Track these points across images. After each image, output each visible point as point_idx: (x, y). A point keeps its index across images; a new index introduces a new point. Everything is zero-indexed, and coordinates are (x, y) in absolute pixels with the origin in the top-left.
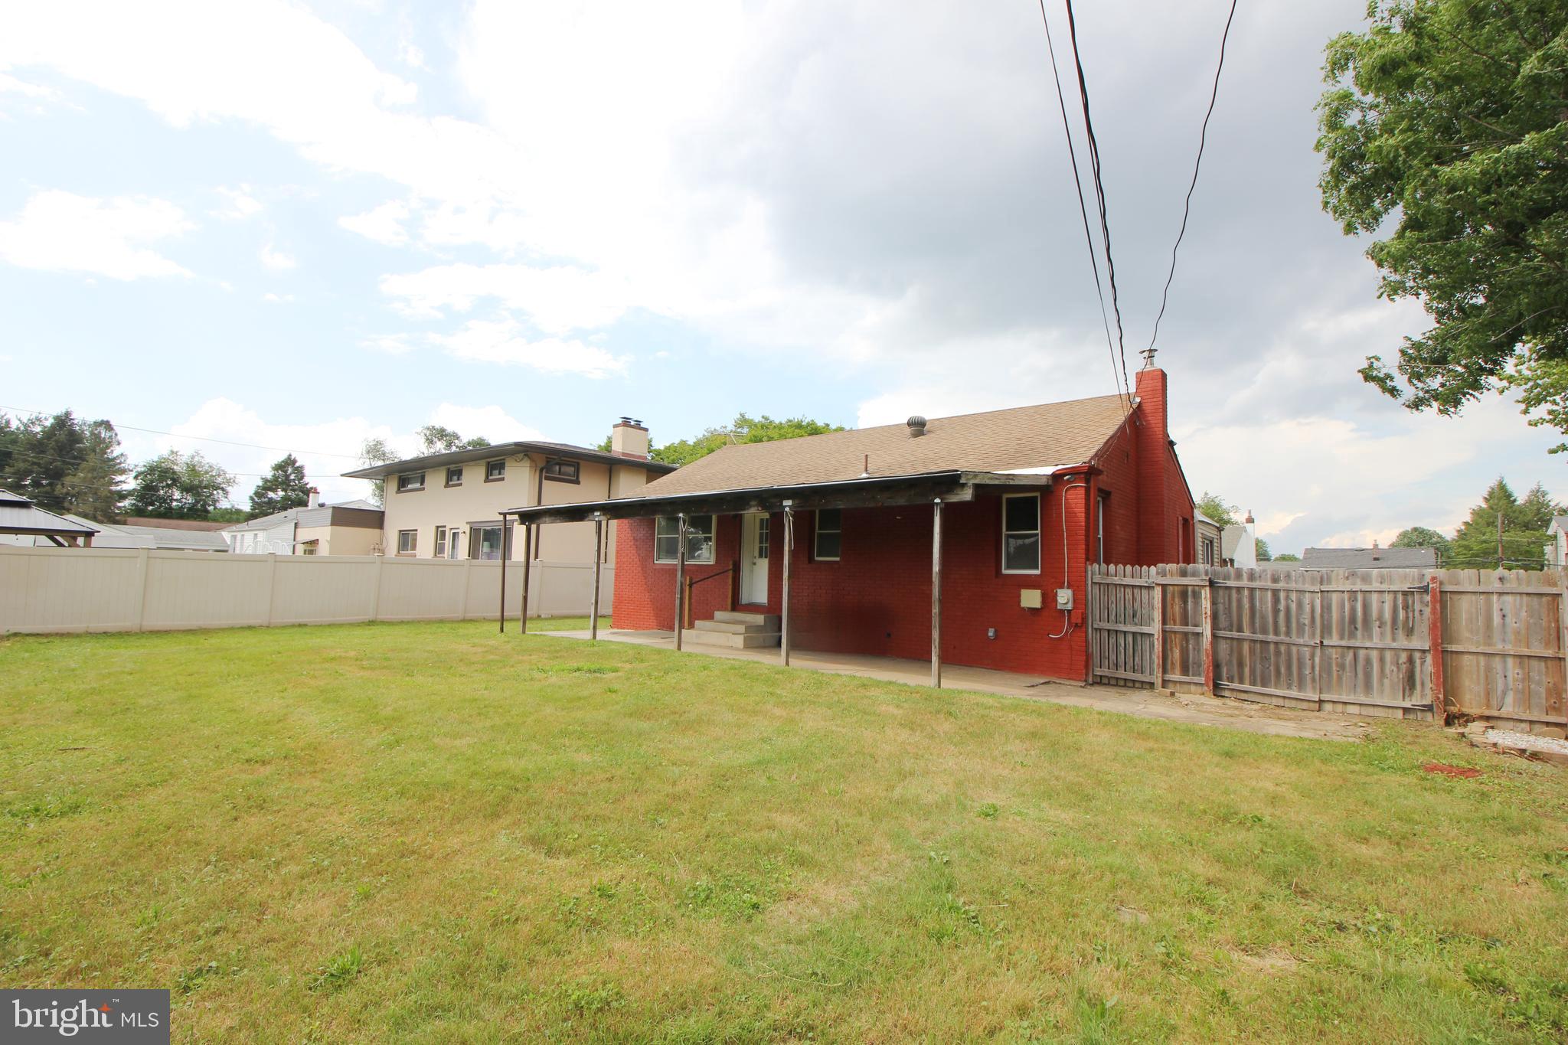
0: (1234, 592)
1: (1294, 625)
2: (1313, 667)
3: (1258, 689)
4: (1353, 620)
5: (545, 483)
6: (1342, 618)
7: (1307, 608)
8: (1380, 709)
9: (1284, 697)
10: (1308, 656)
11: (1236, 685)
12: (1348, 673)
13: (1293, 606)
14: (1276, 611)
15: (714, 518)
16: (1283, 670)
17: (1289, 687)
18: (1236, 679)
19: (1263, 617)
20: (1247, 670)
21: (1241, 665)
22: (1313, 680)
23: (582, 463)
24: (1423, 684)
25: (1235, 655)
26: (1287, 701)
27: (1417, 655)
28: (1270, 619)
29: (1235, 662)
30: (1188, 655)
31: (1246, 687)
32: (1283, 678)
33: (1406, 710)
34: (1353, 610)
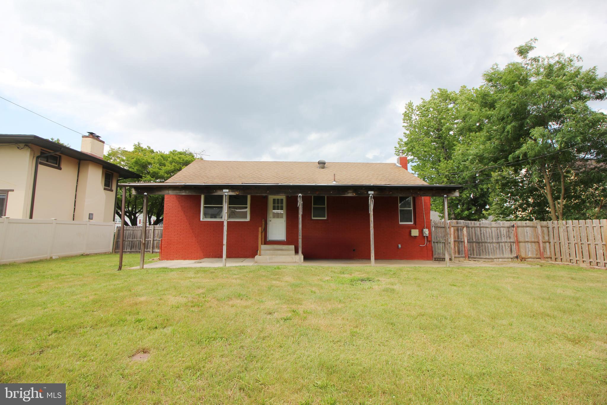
0: (470, 228)
1: (485, 238)
2: (491, 249)
3: (478, 257)
4: (498, 235)
5: (40, 167)
6: (495, 235)
7: (488, 232)
8: (506, 259)
9: (485, 258)
10: (490, 246)
11: (472, 256)
12: (498, 250)
13: (485, 232)
14: (481, 234)
15: (249, 197)
16: (484, 251)
17: (486, 255)
18: (472, 255)
19: (478, 236)
20: (475, 252)
21: (473, 250)
22: (492, 253)
23: (63, 157)
24: (514, 251)
25: (472, 247)
26: (486, 259)
27: (512, 244)
28: (480, 236)
29: (472, 250)
30: (459, 248)
31: (475, 256)
32: (484, 253)
33: (511, 258)
34: (497, 232)
